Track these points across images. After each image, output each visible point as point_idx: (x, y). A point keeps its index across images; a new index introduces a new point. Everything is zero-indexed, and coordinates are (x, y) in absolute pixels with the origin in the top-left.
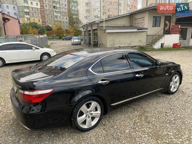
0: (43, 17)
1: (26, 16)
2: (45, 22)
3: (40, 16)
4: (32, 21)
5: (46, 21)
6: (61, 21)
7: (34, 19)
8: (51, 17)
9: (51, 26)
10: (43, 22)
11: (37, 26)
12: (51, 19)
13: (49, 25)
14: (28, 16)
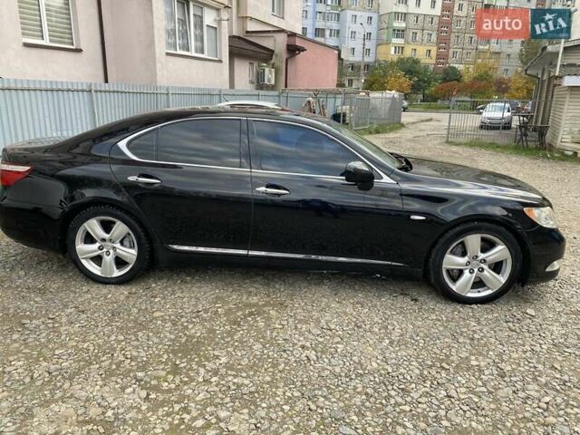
0: (443, 41)
1: (395, 41)
2: (445, 57)
3: (434, 38)
4: (408, 53)
5: (451, 55)
6: (499, 53)
7: (414, 47)
8: (467, 40)
9: (460, 67)
10: (438, 57)
11: (418, 69)
12: (467, 46)
13: (456, 66)
14: (400, 41)
